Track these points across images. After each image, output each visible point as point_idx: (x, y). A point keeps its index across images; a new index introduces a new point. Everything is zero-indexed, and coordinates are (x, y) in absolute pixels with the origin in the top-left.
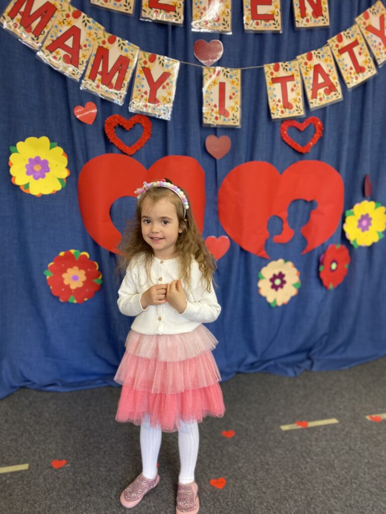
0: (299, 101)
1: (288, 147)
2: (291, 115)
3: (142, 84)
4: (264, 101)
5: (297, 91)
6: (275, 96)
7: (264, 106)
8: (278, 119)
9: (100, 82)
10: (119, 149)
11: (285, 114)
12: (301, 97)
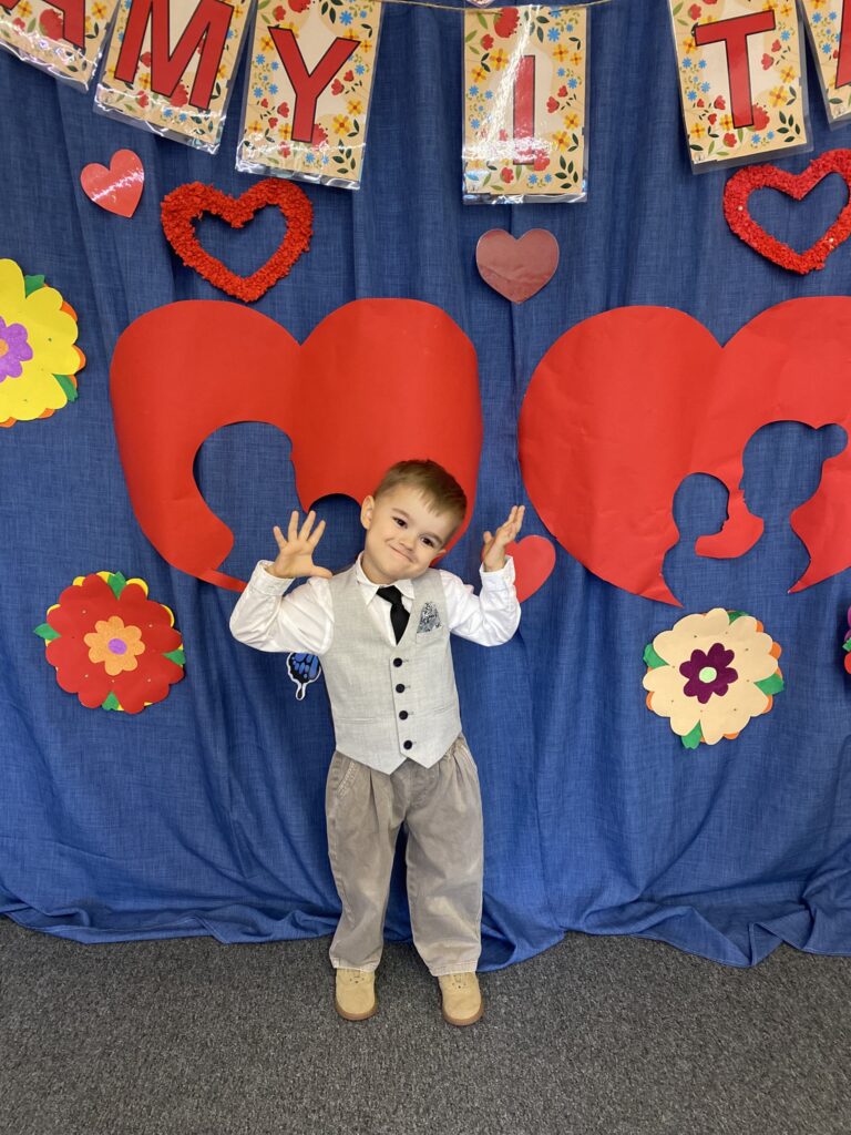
0: (791, 97)
1: (748, 256)
2: (762, 149)
3: (272, 84)
4: (667, 107)
5: (784, 65)
6: (706, 88)
7: (666, 124)
8: (714, 163)
9: (149, 85)
10: (212, 286)
11: (737, 145)
12: (797, 83)
